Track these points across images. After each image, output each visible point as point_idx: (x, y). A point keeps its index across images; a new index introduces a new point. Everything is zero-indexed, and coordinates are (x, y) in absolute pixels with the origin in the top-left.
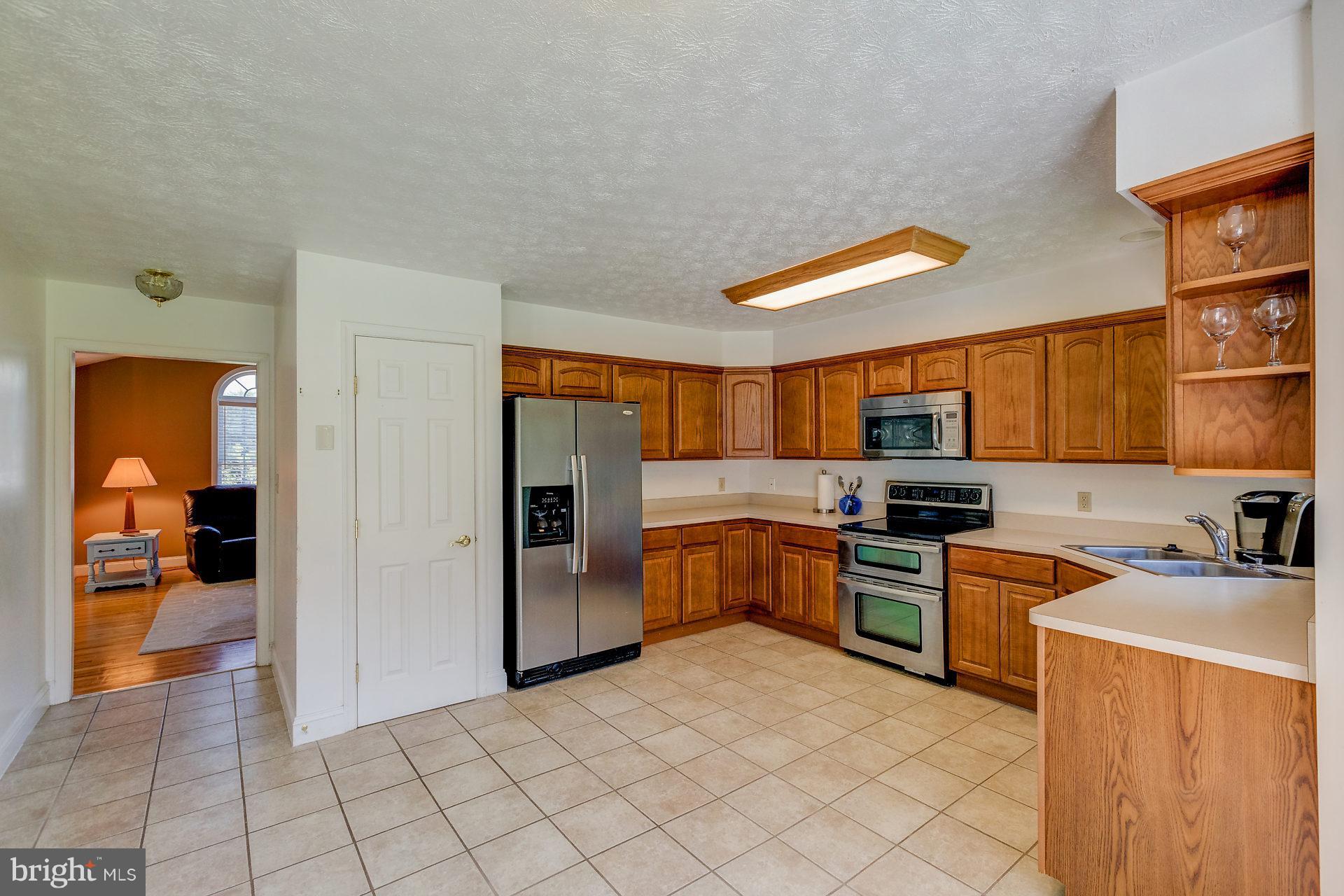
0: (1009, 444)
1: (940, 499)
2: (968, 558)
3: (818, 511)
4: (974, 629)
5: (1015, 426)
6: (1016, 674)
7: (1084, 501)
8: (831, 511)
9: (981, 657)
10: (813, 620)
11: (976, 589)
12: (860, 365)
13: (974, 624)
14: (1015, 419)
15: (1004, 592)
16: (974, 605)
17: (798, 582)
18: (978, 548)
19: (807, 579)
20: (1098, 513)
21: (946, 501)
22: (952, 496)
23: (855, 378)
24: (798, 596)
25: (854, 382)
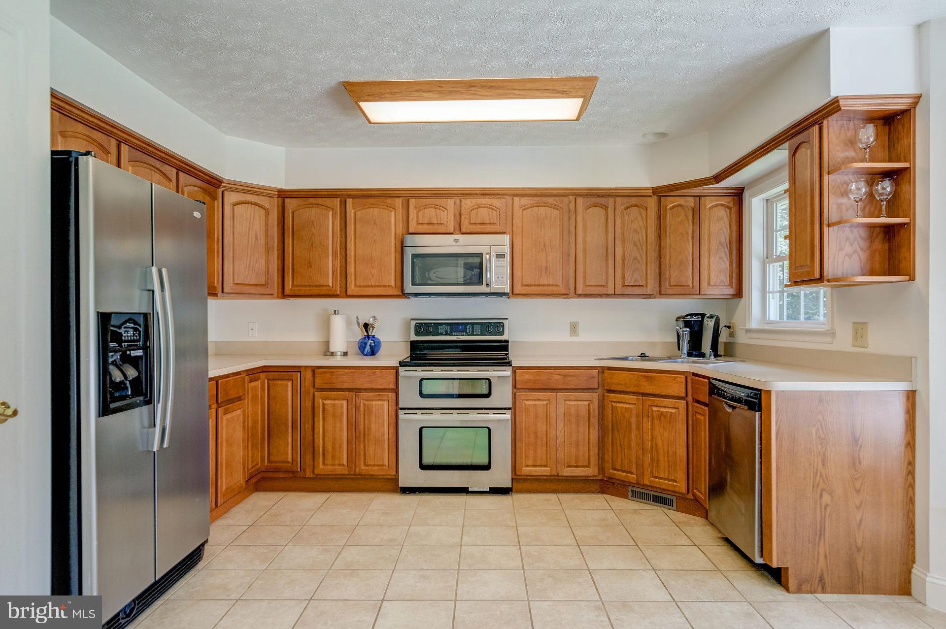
0: (541, 282)
1: (467, 333)
2: (531, 377)
3: (332, 354)
4: (536, 437)
5: (546, 268)
6: (569, 466)
7: (574, 328)
8: (345, 354)
9: (541, 459)
10: (363, 467)
11: (538, 402)
12: (399, 202)
13: (536, 433)
14: (546, 262)
15: (560, 400)
16: (536, 416)
17: (341, 430)
18: (538, 368)
19: (353, 425)
20: (584, 337)
21: (472, 335)
22: (478, 329)
23: (393, 213)
24: (341, 446)
25: (393, 219)
